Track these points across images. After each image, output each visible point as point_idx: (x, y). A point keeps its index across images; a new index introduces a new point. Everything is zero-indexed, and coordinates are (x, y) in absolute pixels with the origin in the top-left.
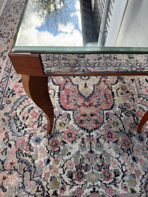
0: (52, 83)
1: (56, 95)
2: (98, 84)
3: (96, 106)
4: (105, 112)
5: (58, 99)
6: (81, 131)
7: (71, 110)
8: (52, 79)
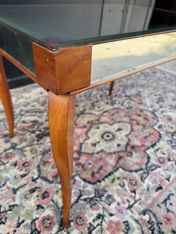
0: (151, 160)
1: (156, 147)
2: (106, 123)
3: (129, 117)
4: (127, 111)
5: (158, 144)
6: (158, 116)
7: (154, 129)
8: (147, 164)
